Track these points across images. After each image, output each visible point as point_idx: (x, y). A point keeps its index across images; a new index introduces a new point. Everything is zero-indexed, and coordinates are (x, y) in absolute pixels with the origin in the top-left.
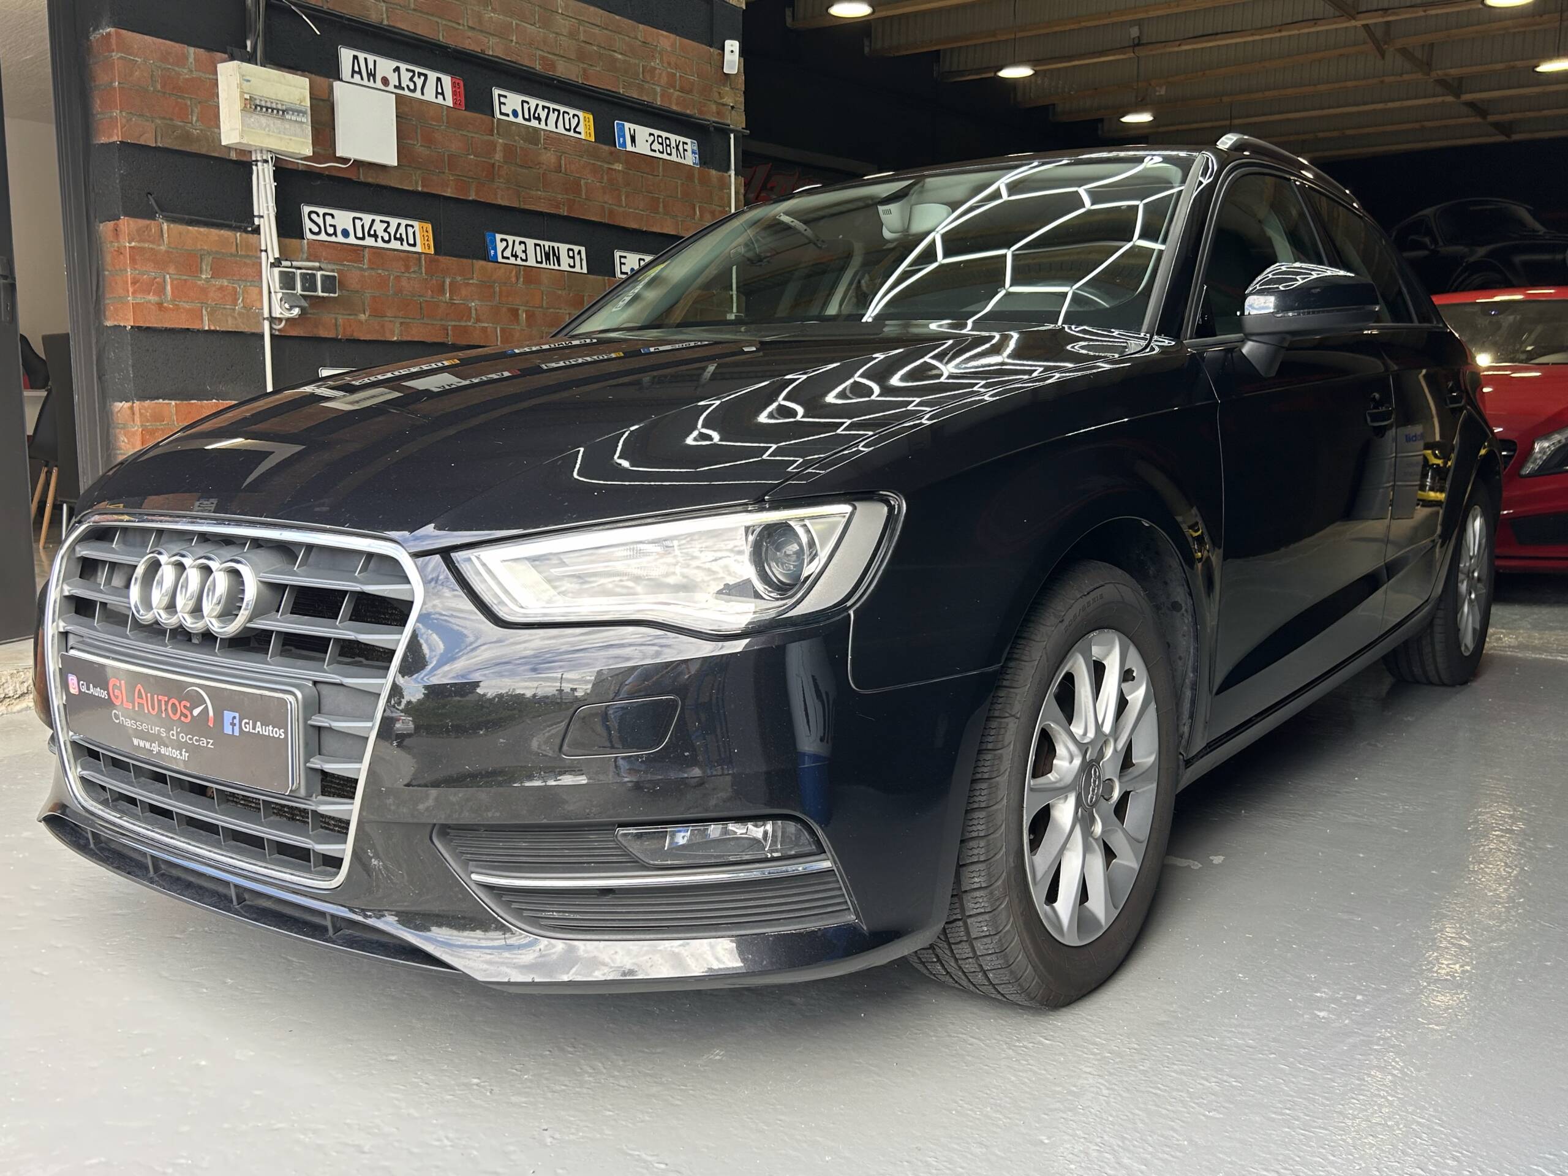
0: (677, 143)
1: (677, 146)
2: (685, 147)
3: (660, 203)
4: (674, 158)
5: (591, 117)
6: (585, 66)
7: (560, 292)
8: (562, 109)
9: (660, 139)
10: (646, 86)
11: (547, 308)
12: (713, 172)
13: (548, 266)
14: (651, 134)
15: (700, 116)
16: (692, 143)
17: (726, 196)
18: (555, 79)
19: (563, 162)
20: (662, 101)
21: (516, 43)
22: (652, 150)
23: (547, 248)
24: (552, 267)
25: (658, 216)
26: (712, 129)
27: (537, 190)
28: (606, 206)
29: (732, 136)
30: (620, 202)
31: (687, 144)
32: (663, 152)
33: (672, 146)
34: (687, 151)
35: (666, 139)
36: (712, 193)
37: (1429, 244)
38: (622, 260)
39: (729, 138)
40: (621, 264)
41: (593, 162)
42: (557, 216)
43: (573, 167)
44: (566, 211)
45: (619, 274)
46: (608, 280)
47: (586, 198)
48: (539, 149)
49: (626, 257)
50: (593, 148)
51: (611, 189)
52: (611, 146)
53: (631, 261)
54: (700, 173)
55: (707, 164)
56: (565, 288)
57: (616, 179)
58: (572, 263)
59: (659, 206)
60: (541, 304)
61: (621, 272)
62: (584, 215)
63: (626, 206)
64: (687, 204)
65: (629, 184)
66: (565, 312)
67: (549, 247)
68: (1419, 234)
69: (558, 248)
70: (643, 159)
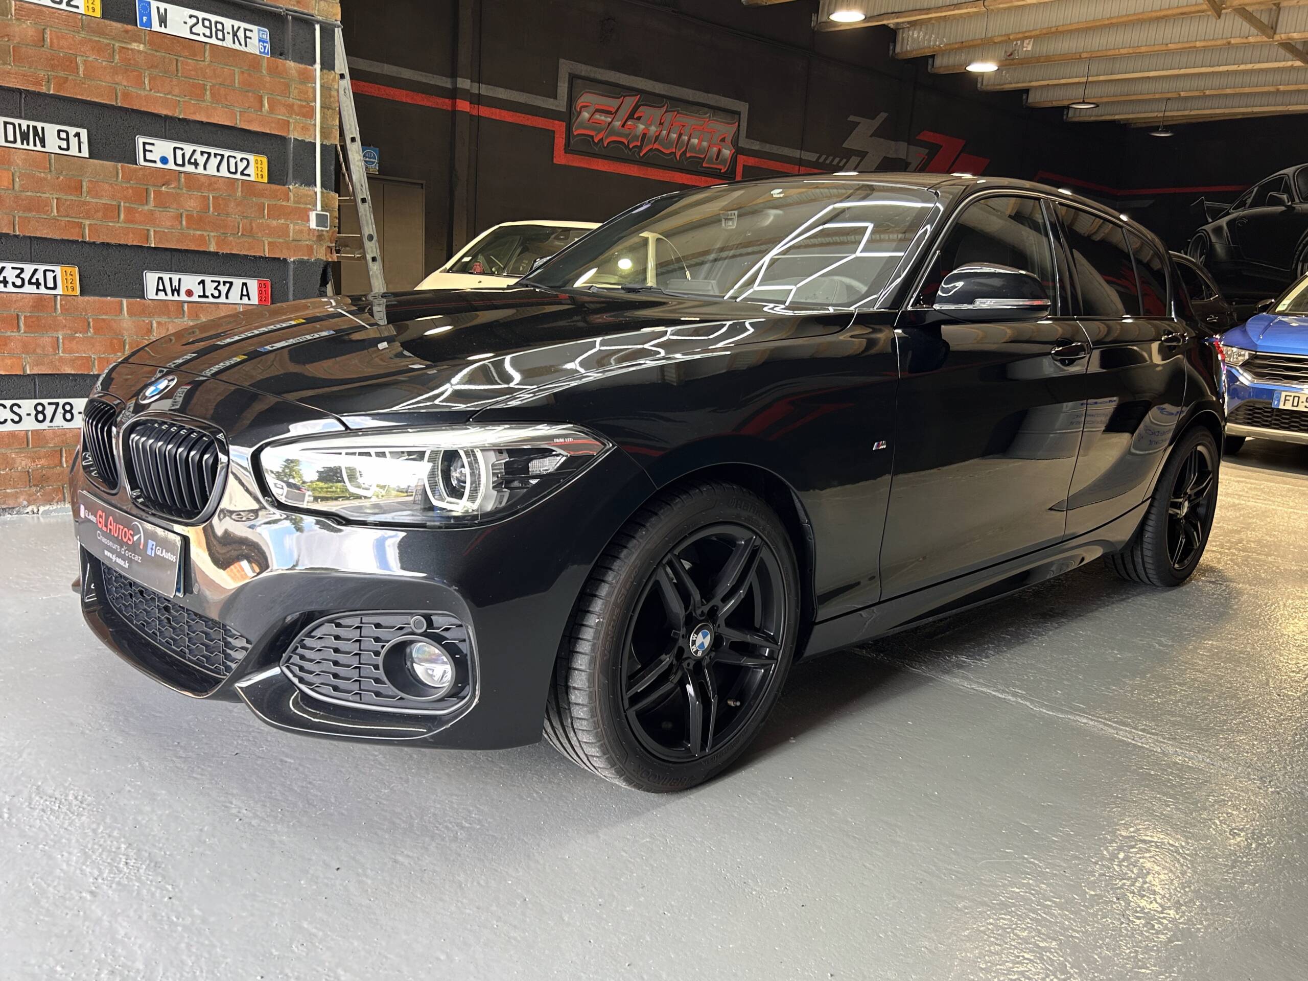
0: (235, 29)
1: (235, 35)
2: (248, 34)
3: (205, 90)
4: (228, 43)
7: (42, 175)
9: (207, 23)
11: (21, 191)
12: (291, 64)
13: (25, 146)
14: (191, 16)
15: (268, 3)
16: (259, 30)
17: (311, 90)
19: (48, 36)
22: (191, 33)
23: (24, 128)
24: (31, 147)
25: (203, 104)
26: (290, 18)
27: (5, 63)
28: (118, 87)
29: (317, 27)
30: (140, 84)
31: (251, 31)
32: (211, 37)
33: (225, 31)
34: (250, 38)
35: (216, 23)
36: (287, 86)
37: (1286, 200)
38: (148, 147)
39: (315, 29)
40: (145, 151)
41: (97, 39)
42: (39, 94)
43: (63, 42)
44: (52, 89)
45: (142, 162)
46: (122, 166)
47: (86, 76)
48: (8, 20)
49: (153, 144)
50: (98, 24)
51: (127, 70)
52: (128, 23)
53: (162, 148)
54: (268, 62)
55: (281, 54)
56: (50, 171)
57: (134, 60)
58: (64, 145)
59: (204, 94)
60: (11, 187)
61: (145, 160)
62: (82, 95)
63: (151, 90)
64: (250, 94)
65: (156, 67)
66: (51, 197)
67: (28, 126)
68: (1278, 191)
69: (43, 129)
70: (178, 42)
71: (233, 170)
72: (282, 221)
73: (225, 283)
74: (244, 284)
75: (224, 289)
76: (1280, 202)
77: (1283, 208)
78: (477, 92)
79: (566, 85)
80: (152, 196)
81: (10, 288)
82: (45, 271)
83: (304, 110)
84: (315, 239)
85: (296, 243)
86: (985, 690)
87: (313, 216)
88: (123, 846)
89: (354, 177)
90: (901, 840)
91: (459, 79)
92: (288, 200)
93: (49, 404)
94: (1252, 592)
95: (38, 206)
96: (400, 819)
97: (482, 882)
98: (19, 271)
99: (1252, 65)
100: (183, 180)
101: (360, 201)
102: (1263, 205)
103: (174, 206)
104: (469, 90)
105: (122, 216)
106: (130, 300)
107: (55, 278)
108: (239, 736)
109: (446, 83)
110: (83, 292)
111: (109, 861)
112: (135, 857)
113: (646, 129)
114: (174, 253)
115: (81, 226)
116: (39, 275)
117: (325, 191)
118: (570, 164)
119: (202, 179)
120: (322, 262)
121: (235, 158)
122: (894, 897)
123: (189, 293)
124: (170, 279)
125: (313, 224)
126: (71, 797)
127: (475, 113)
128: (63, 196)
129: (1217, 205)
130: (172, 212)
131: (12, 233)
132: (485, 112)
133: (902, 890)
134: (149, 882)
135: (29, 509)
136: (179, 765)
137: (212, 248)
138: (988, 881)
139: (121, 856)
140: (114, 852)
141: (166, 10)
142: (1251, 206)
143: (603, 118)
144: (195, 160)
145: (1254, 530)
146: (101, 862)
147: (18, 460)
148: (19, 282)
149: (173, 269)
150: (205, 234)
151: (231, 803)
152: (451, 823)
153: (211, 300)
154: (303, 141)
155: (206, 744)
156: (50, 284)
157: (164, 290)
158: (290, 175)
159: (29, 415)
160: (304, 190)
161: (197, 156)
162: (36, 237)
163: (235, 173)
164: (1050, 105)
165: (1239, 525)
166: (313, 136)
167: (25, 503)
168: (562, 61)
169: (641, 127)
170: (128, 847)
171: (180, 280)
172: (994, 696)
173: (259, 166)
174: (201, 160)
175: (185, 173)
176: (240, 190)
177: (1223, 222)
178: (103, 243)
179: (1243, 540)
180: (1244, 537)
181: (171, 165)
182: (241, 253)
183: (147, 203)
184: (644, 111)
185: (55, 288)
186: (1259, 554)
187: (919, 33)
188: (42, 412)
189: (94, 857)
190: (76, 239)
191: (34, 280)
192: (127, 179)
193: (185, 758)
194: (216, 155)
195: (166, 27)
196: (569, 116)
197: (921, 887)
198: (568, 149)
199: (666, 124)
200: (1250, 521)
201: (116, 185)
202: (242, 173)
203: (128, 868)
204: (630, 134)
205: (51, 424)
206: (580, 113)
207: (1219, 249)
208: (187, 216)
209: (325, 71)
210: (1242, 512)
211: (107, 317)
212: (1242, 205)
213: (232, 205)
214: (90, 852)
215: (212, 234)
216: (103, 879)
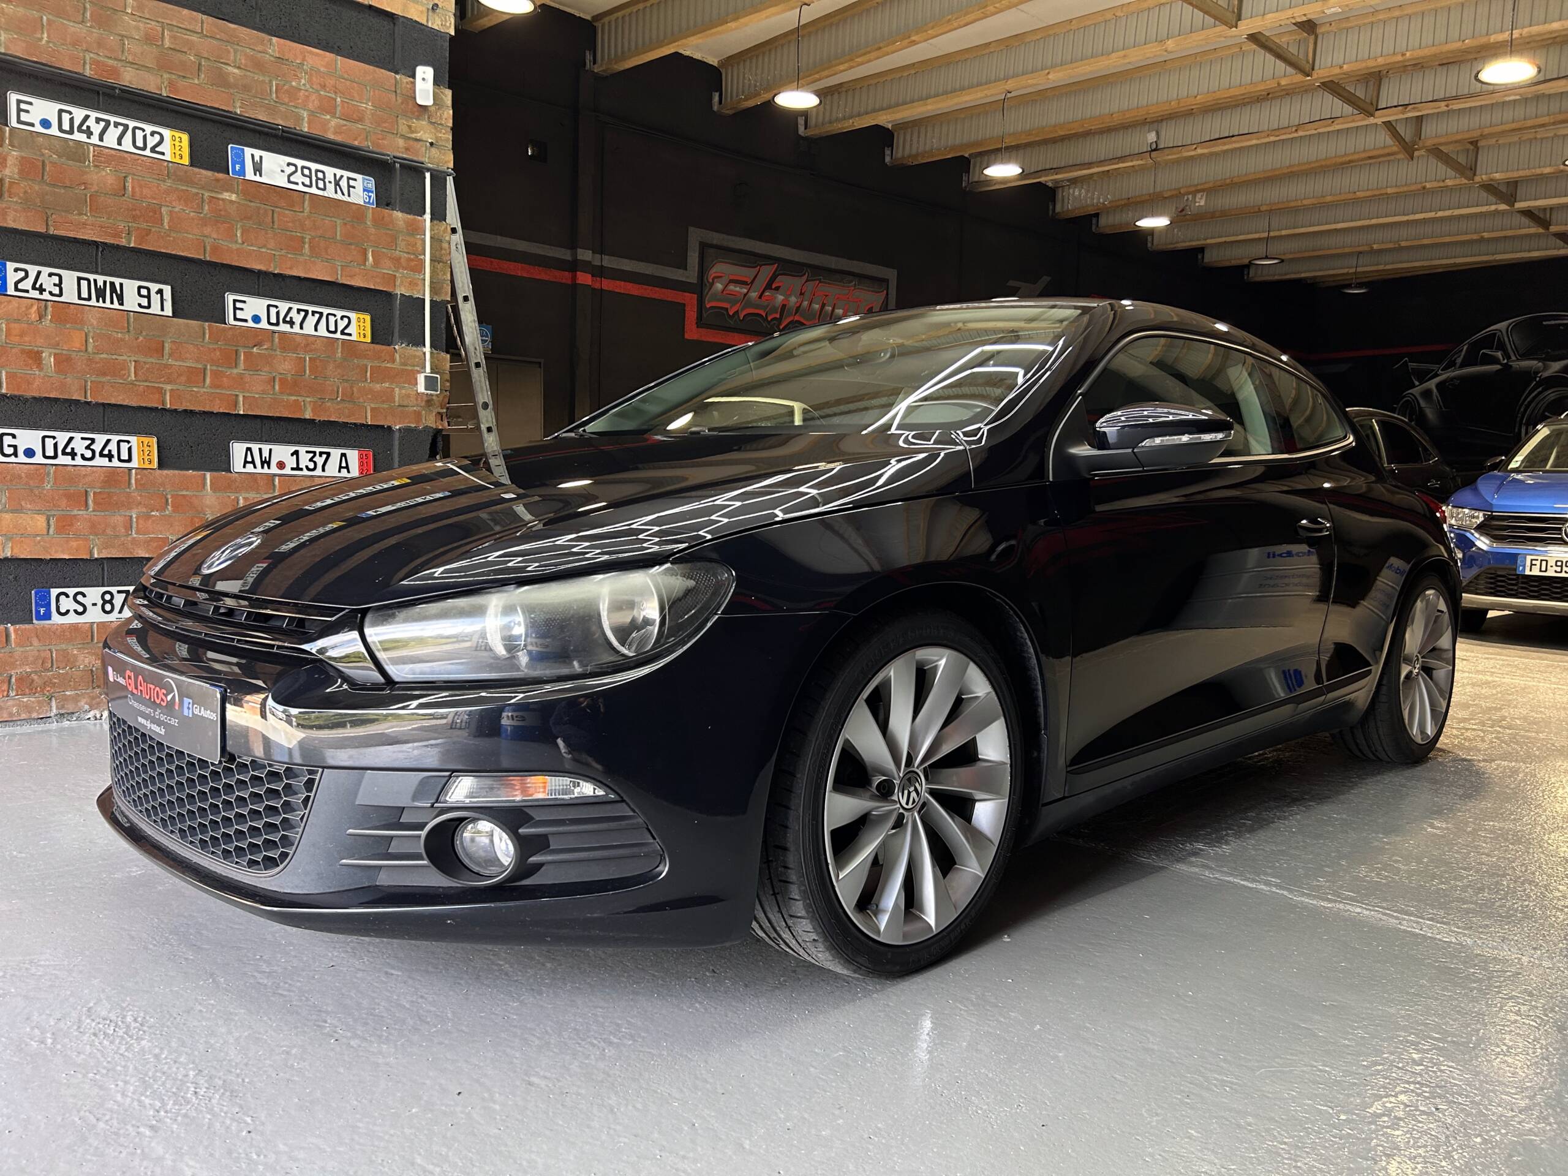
0: (338, 178)
1: (337, 184)
2: (352, 183)
3: (304, 243)
4: (330, 192)
5: (185, 137)
6: (174, 77)
7: (120, 335)
8: (132, 124)
9: (306, 171)
10: (282, 108)
11: (94, 353)
12: (398, 215)
13: (101, 304)
14: (289, 164)
15: (375, 150)
16: (364, 179)
17: (419, 243)
18: (116, 88)
19: (129, 185)
20: (309, 128)
21: (48, 42)
22: (289, 181)
23: (100, 283)
24: (108, 304)
25: (301, 258)
26: (398, 165)
27: (80, 214)
28: (207, 240)
29: (428, 175)
30: (232, 237)
31: (355, 180)
32: (311, 186)
33: (327, 181)
34: (354, 187)
35: (317, 171)
36: (394, 239)
37: (1501, 358)
38: (238, 305)
39: (425, 178)
40: (235, 309)
41: (184, 188)
42: (118, 248)
43: (145, 191)
44: (132, 242)
45: (232, 321)
46: (209, 326)
47: (171, 229)
48: (86, 167)
49: (244, 302)
50: (186, 172)
51: (217, 222)
52: (218, 172)
53: (254, 306)
54: (373, 213)
55: (388, 205)
56: (129, 332)
57: (226, 211)
58: (145, 302)
59: (303, 247)
60: (83, 348)
61: (235, 319)
62: (167, 248)
63: (243, 243)
64: (353, 247)
65: (249, 218)
66: (129, 359)
67: (105, 282)
68: (1491, 348)
69: (121, 285)
70: (275, 192)
71: (332, 328)
72: (387, 385)
73: (321, 454)
74: (343, 455)
75: (320, 461)
76: (1495, 361)
77: (1499, 367)
78: (599, 264)
79: (697, 254)
80: (242, 358)
81: (79, 461)
82: (119, 442)
83: (413, 264)
84: (423, 404)
85: (401, 409)
86: (1231, 879)
87: (421, 379)
88: (192, 1073)
89: (467, 340)
90: (1156, 1047)
91: (579, 250)
92: (394, 361)
93: (119, 592)
94: (1527, 770)
95: (114, 369)
96: (534, 1035)
97: (639, 1106)
98: (89, 442)
99: (1451, 211)
100: (277, 340)
101: (473, 365)
102: (1475, 364)
103: (267, 369)
104: (590, 262)
105: (208, 381)
106: (215, 474)
107: (130, 449)
108: (335, 948)
109: (565, 254)
110: (161, 465)
111: (174, 1090)
112: (207, 1085)
113: (786, 299)
114: (265, 421)
115: (161, 392)
116: (113, 447)
117: (435, 351)
118: (703, 339)
119: (298, 339)
120: (431, 430)
121: (335, 316)
122: (1157, 1115)
123: (281, 465)
124: (260, 450)
125: (421, 388)
126: (129, 1019)
127: (597, 286)
128: (141, 359)
129: (1424, 366)
130: (264, 375)
131: (83, 399)
132: (607, 285)
133: (1166, 1106)
134: (223, 1114)
135: (91, 715)
136: (261, 981)
137: (308, 415)
138: (1271, 1093)
139: (189, 1085)
140: (181, 1080)
141: (261, 157)
142: (1462, 366)
143: (738, 289)
144: (291, 318)
145: (1515, 707)
146: (163, 1092)
147: (81, 657)
148: (88, 454)
149: (264, 439)
150: (300, 399)
151: (326, 1022)
152: (596, 1038)
153: (305, 472)
154: (410, 297)
155: (296, 957)
156: (125, 456)
157: (253, 462)
158: (396, 334)
159: (94, 604)
160: (412, 350)
161: (293, 313)
162: (109, 404)
163: (335, 332)
164: (1227, 264)
165: (1497, 702)
166: (422, 292)
167: (87, 707)
168: (691, 229)
169: (780, 298)
170: (197, 1074)
171: (270, 450)
172: (1243, 885)
173: (362, 324)
174: (298, 319)
175: (278, 332)
176: (340, 350)
177: (1432, 384)
178: (185, 411)
179: (1506, 717)
180: (1506, 714)
181: (264, 325)
182: (340, 420)
183: (236, 367)
184: (783, 281)
185: (129, 460)
186: (1527, 731)
187: (1080, 191)
188: (110, 602)
189: (156, 1086)
190: (156, 405)
191: (106, 452)
192: (215, 338)
193: (269, 972)
194: (314, 313)
195: (261, 176)
196: (700, 288)
197: (1189, 1101)
198: (700, 323)
199: (807, 295)
200: (1510, 697)
201: (202, 346)
202: (343, 333)
203: (197, 1098)
204: (767, 306)
205: (120, 616)
206: (712, 284)
207: (1430, 414)
208: (280, 379)
209: (435, 222)
210: (1499, 689)
211: (188, 493)
212: (1452, 364)
213: (331, 367)
214: (151, 1081)
215: (308, 399)
216: (166, 1112)
